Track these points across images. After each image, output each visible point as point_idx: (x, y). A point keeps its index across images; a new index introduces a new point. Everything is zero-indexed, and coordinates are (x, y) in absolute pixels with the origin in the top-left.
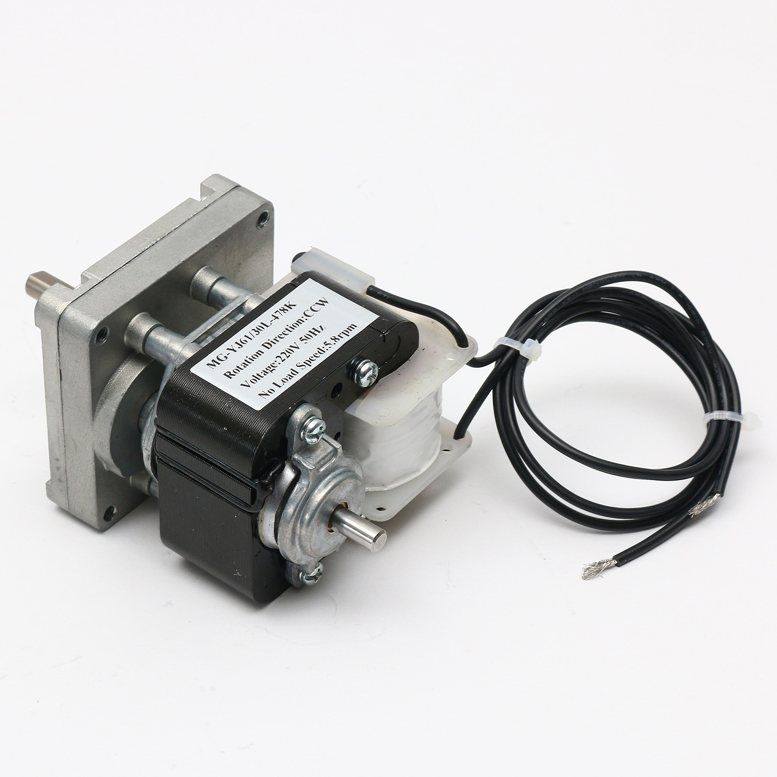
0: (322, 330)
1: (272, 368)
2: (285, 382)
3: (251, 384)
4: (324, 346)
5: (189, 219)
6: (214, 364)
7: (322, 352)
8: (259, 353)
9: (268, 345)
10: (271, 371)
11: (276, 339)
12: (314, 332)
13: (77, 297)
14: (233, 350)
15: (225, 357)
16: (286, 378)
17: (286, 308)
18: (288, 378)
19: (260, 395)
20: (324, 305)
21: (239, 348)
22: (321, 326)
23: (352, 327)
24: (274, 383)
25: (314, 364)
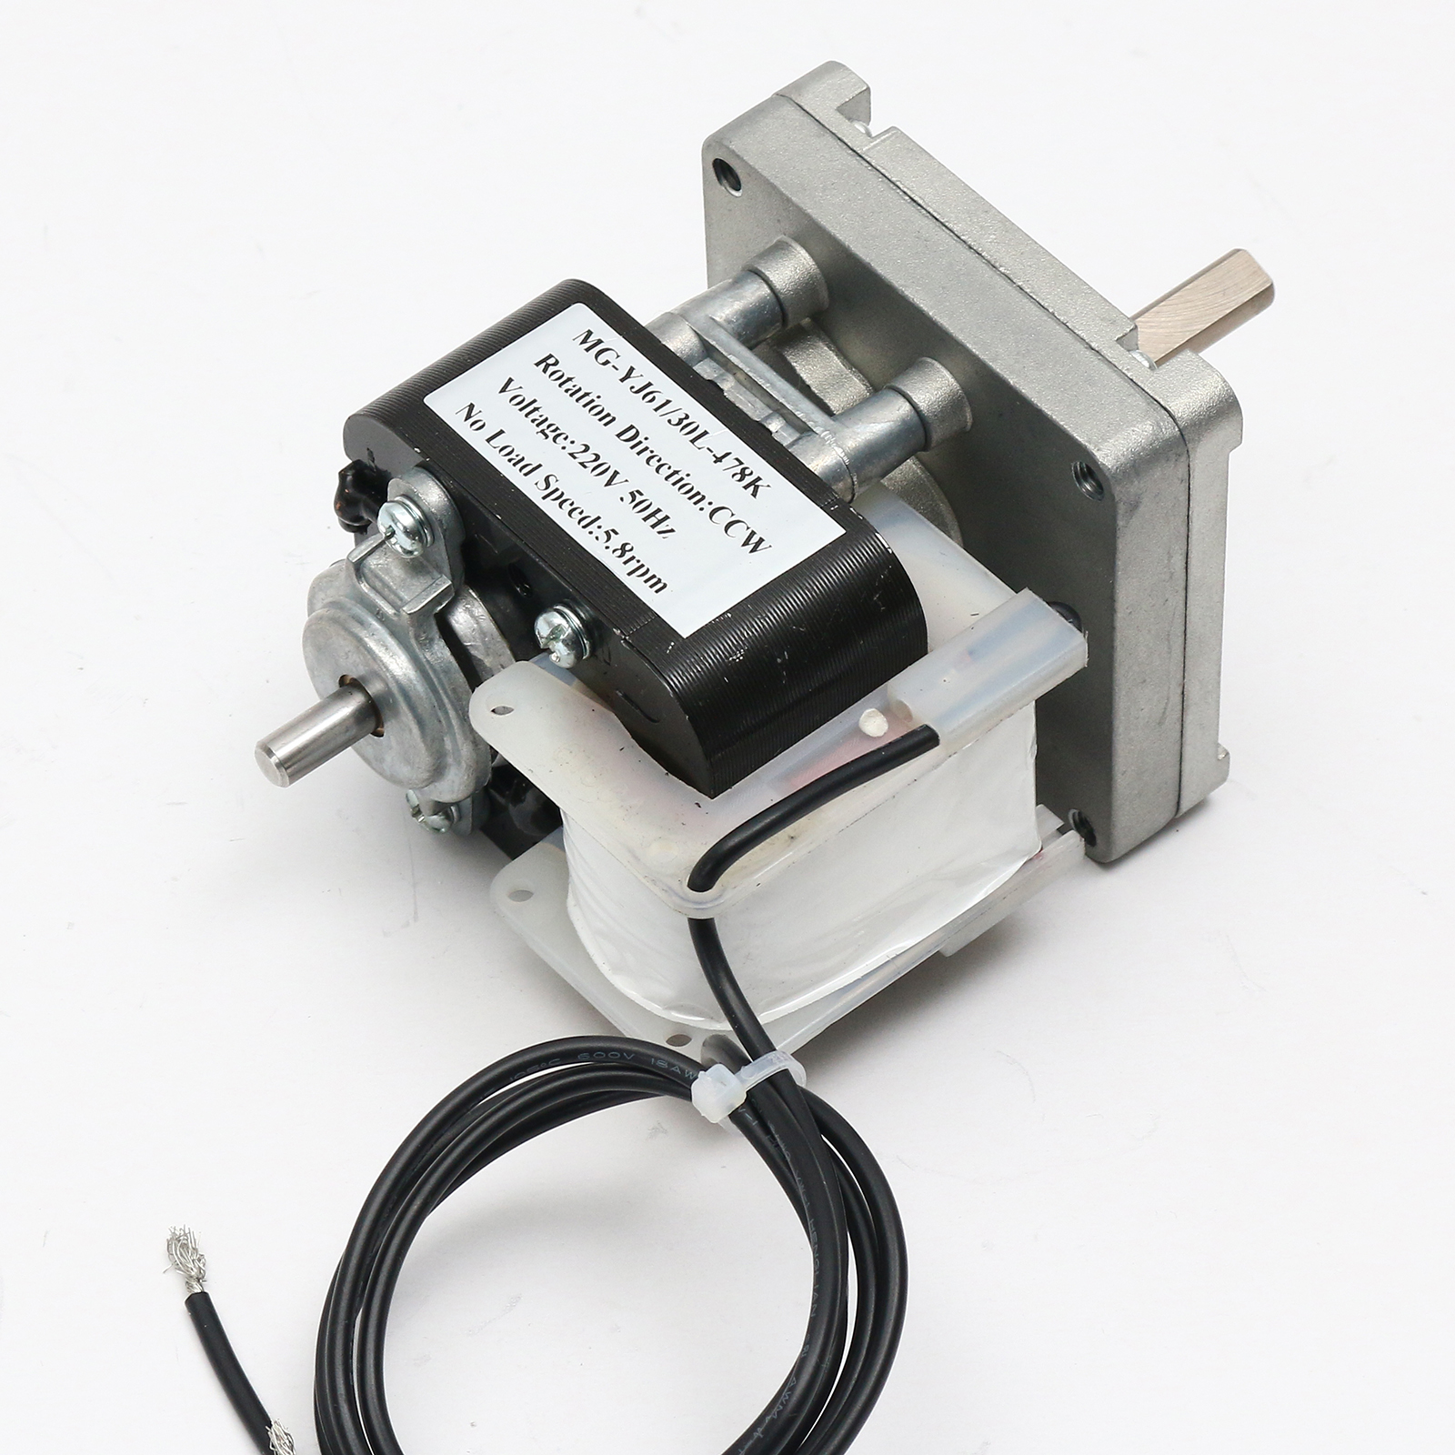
0: (659, 533)
1: (551, 435)
2: (501, 450)
3: (509, 395)
4: (604, 530)
5: (1053, 314)
6: (591, 343)
7: (583, 523)
8: (608, 418)
9: (633, 438)
10: (543, 432)
11: (649, 452)
12: (657, 519)
13: (811, 112)
14: (628, 376)
15: (608, 362)
16: (514, 454)
17: (748, 479)
19: (471, 407)
20: (743, 545)
21: (633, 388)
22: (673, 530)
23: (658, 585)
24: (502, 432)
25: (550, 508)
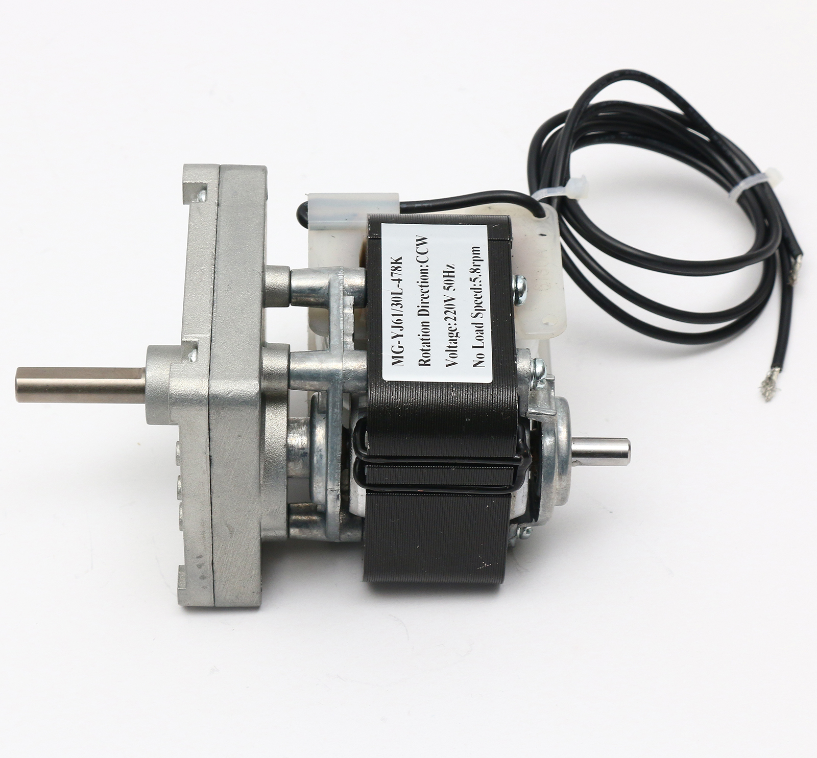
0: (454, 268)
1: (455, 333)
2: (482, 340)
3: (454, 360)
4: (474, 283)
6: (398, 359)
7: (480, 291)
8: (425, 325)
9: (423, 311)
10: (457, 336)
11: (423, 301)
12: (449, 274)
14: (398, 336)
15: (399, 347)
16: (478, 335)
17: (396, 265)
18: (480, 334)
19: (475, 366)
20: (426, 243)
21: (401, 330)
22: (448, 266)
23: (476, 250)
24: (473, 347)
25: (486, 304)
